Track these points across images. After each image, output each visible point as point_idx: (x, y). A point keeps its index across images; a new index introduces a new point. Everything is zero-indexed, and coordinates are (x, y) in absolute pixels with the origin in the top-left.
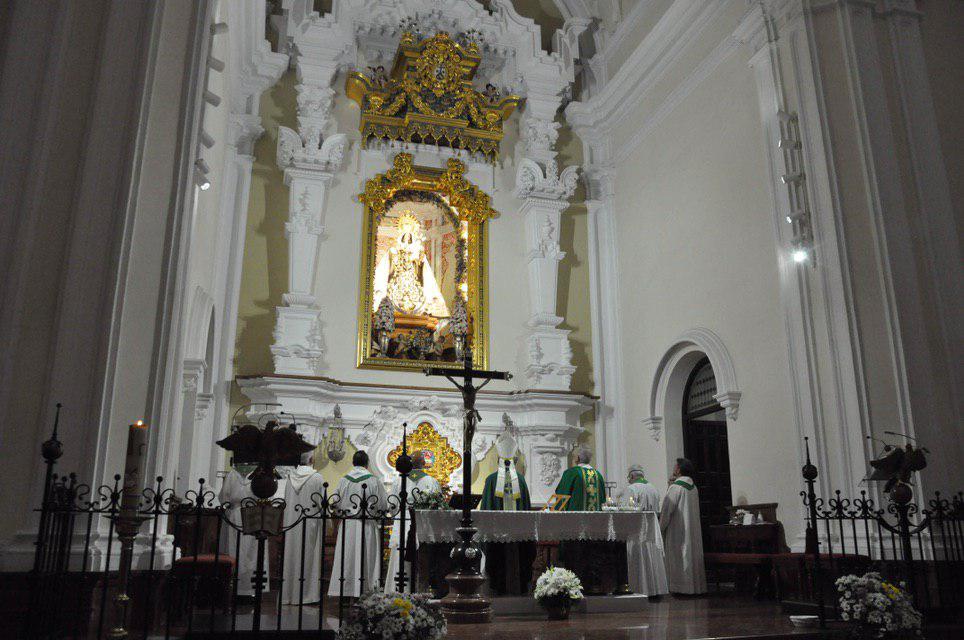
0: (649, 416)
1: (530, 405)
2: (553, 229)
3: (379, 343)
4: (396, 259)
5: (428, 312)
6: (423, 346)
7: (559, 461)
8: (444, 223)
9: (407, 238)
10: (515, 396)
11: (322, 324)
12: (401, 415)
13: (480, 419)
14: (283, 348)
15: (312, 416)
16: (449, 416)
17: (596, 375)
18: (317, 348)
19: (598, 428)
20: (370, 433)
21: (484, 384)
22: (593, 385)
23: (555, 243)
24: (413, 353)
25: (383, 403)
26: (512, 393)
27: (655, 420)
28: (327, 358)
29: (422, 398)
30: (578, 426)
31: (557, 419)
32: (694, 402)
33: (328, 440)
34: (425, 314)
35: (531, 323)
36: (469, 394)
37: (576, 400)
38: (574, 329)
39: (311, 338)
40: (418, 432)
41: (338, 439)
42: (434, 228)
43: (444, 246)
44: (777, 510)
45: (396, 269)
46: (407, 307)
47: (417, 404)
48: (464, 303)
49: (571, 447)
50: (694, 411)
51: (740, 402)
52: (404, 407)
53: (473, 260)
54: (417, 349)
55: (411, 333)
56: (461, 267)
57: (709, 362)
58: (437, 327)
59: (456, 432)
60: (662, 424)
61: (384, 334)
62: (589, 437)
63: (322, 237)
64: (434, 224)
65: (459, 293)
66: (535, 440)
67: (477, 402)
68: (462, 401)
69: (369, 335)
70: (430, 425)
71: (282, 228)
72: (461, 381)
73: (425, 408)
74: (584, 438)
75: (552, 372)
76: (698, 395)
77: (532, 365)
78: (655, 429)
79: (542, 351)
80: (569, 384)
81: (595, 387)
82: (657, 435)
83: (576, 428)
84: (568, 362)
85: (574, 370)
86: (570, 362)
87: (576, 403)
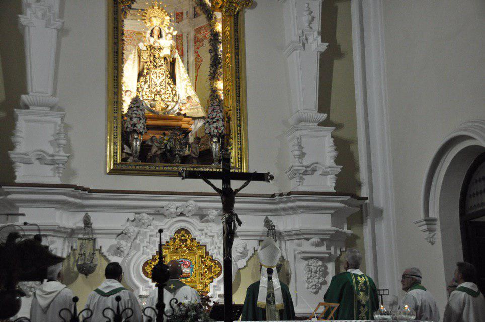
0: (422, 217)
1: (292, 208)
2: (313, 18)
3: (130, 146)
4: (145, 57)
5: (182, 112)
6: (178, 148)
7: (326, 268)
8: (196, 15)
9: (156, 32)
10: (277, 199)
11: (67, 127)
12: (156, 223)
13: (240, 223)
14: (25, 155)
15: (58, 227)
16: (207, 221)
17: (363, 175)
18: (62, 153)
19: (367, 230)
20: (123, 243)
21: (244, 186)
22: (359, 185)
23: (316, 34)
24: (167, 156)
25: (137, 211)
26: (273, 196)
27: (429, 221)
28: (74, 164)
29: (179, 204)
30: (345, 230)
31: (323, 223)
32: (472, 202)
33: (77, 252)
34: (179, 114)
35: (291, 121)
36: (228, 197)
37: (342, 202)
38: (338, 126)
39: (55, 143)
40: (174, 240)
41: (89, 250)
42: (185, 21)
43: (196, 40)
45: (146, 67)
46: (159, 107)
47: (173, 210)
48: (220, 101)
49: (338, 252)
50: (474, 211)
52: (159, 213)
53: (229, 55)
54: (171, 151)
55: (164, 134)
56: (216, 62)
58: (192, 127)
59: (216, 240)
60: (438, 227)
61: (136, 136)
62: (358, 242)
63: (62, 32)
64: (185, 15)
65: (214, 90)
66: (299, 245)
67: (236, 206)
68: (221, 205)
69: (119, 137)
70: (187, 232)
71: (16, 21)
72: (219, 183)
73: (182, 214)
74: (352, 242)
75: (316, 172)
76: (478, 194)
77: (293, 166)
78: (430, 231)
79: (304, 151)
80: (334, 185)
81: (362, 187)
82: (432, 237)
83: (343, 231)
84: (333, 161)
85: (339, 170)
86: (335, 162)
87: (342, 205)
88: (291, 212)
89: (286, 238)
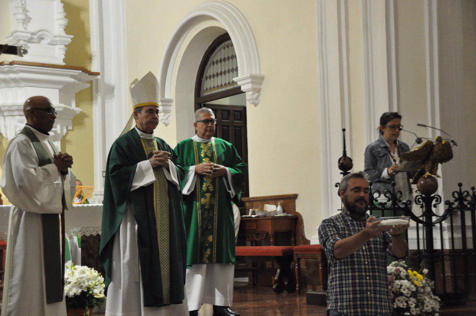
1: (15, 80)
17: (94, 47)
19: (96, 110)
22: (90, 58)
27: (165, 102)
32: (208, 84)
37: (72, 76)
44: (297, 201)
49: (65, 131)
50: (209, 93)
51: (262, 87)
57: (229, 39)
60: (173, 108)
62: (86, 120)
75: (42, 41)
76: (214, 76)
77: (16, 31)
78: (164, 112)
79: (29, 14)
80: (63, 57)
81: (93, 61)
82: (167, 119)
83: (71, 109)
84: (63, 30)
85: (70, 40)
86: (65, 30)
87: (72, 80)
88: (13, 84)
89: (6, 114)
